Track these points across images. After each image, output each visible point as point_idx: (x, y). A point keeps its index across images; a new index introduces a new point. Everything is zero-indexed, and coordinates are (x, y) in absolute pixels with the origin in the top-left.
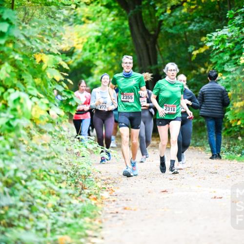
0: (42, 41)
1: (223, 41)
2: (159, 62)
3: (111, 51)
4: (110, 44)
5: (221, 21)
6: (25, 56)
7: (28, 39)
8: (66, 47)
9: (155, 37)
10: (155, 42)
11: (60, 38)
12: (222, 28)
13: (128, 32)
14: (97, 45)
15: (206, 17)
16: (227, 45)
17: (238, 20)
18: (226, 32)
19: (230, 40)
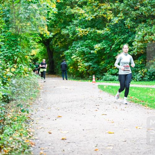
0: (27, 53)
1: (68, 53)
2: (54, 58)
3: (43, 55)
4: (42, 54)
5: (67, 49)
6: (23, 56)
7: (23, 52)
8: (32, 54)
9: (53, 52)
10: (52, 53)
11: (31, 52)
12: (67, 50)
13: (46, 51)
14: (39, 54)
15: (64, 48)
16: (69, 54)
17: (71, 48)
18: (68, 51)
19: (69, 53)
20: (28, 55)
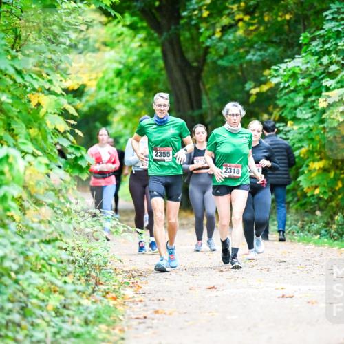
0: (40, 75)
1: (294, 76)
2: (204, 106)
3: (137, 90)
4: (136, 81)
5: (292, 48)
6: (15, 97)
8: (72, 84)
9: (199, 71)
10: (198, 78)
12: (293, 58)
13: (161, 63)
14: (117, 81)
15: (270, 42)
16: (301, 81)
17: (316, 46)
18: (298, 63)
19: (305, 74)
20: (50, 91)
